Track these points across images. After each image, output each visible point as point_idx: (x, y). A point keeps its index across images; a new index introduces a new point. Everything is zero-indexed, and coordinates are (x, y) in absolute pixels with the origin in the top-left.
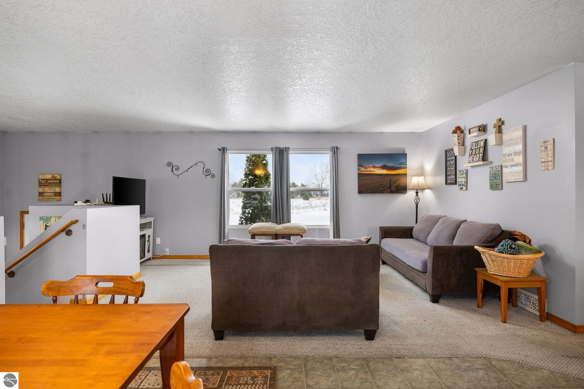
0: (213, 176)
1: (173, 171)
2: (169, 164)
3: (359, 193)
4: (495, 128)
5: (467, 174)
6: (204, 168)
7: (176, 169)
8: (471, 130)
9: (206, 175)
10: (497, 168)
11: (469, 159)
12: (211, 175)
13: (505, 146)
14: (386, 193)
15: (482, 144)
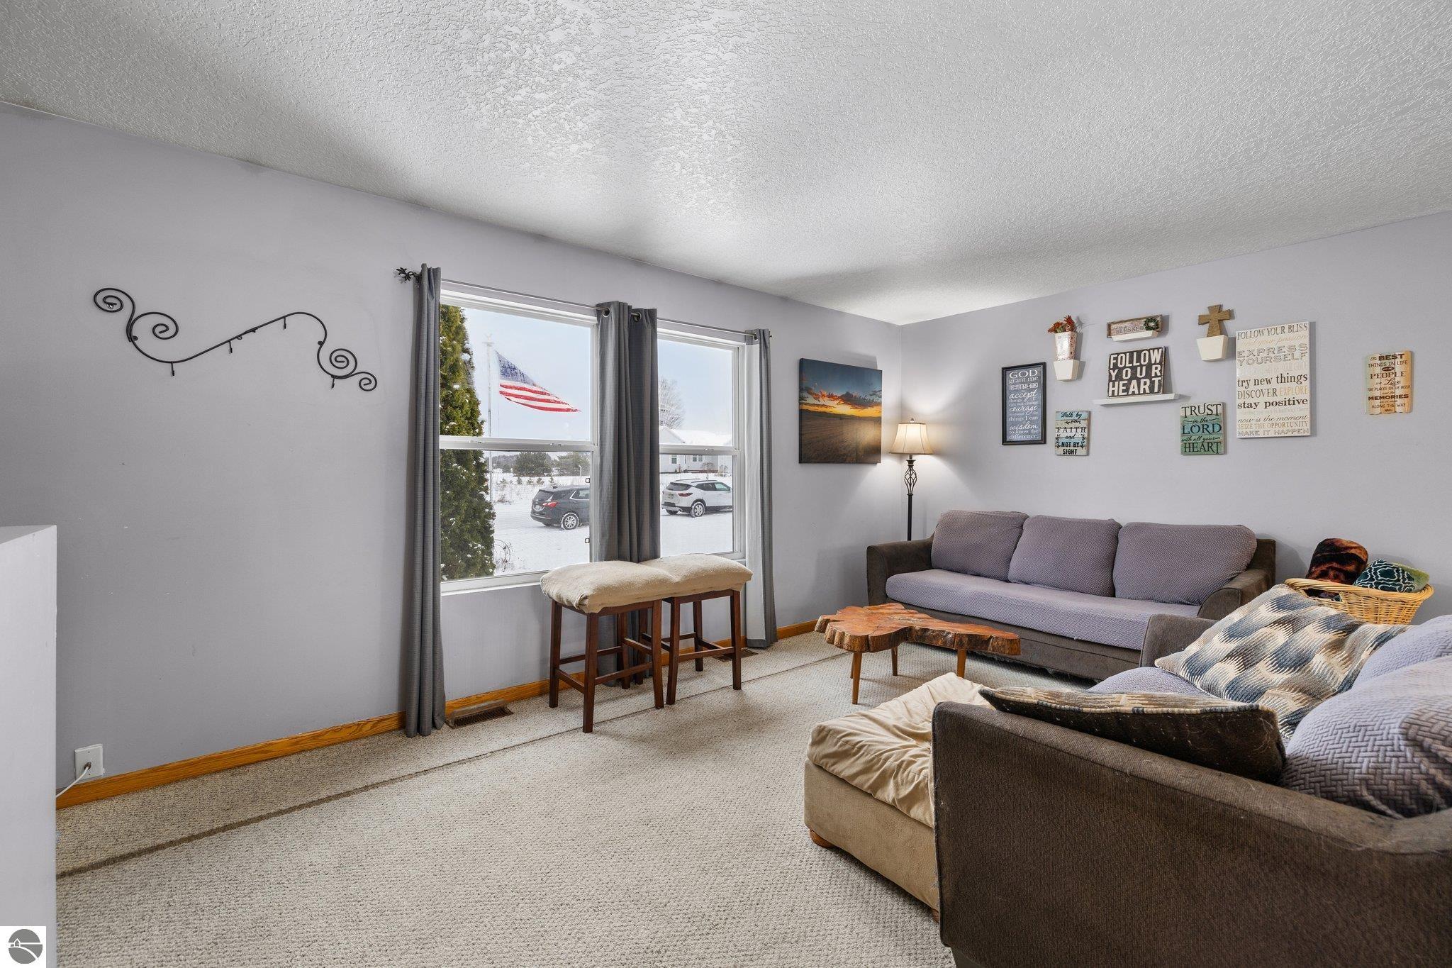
0: (369, 382)
1: (132, 339)
2: (108, 300)
3: (801, 461)
4: (1208, 325)
5: (1089, 420)
6: (321, 344)
7: (158, 330)
8: (1113, 326)
9: (334, 377)
10: (1214, 408)
11: (1111, 389)
12: (357, 378)
13: (1244, 363)
14: (849, 463)
15: (1156, 357)
